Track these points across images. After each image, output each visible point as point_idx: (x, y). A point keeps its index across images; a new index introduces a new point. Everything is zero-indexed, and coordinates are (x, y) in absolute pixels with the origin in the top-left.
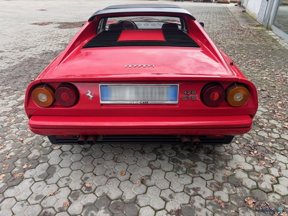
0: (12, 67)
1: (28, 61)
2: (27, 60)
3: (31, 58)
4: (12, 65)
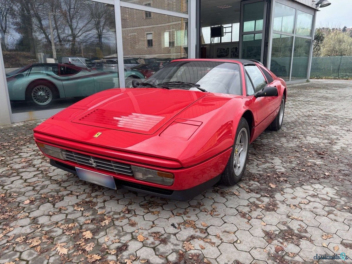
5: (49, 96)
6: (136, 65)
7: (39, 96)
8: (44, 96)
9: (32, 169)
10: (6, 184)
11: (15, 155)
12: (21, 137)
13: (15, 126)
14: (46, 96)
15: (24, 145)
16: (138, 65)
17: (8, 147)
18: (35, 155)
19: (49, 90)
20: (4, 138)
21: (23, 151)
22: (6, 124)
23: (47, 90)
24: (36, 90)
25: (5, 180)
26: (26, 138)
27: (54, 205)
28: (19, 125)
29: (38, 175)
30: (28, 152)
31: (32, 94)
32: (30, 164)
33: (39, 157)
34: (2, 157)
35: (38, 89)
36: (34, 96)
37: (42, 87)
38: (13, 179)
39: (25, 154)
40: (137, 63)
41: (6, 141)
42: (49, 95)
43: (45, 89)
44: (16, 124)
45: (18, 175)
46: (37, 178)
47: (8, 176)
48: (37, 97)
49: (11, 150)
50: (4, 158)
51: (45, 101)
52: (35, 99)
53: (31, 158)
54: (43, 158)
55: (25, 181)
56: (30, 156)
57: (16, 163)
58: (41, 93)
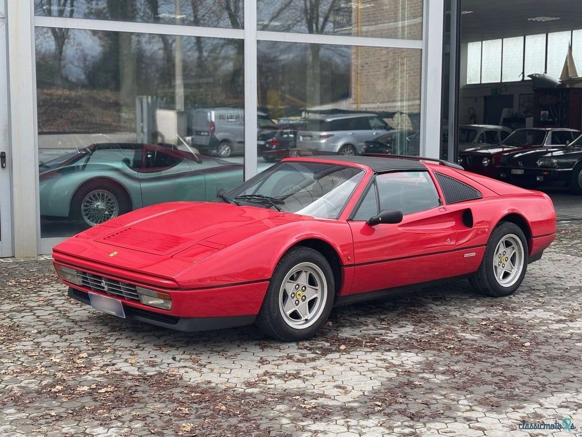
0: (567, 390)
1: (511, 397)
2: (512, 404)
3: (495, 407)
4: (567, 395)
5: (112, 212)
6: (382, 132)
7: (94, 210)
8: (103, 210)
9: (50, 308)
10: (15, 317)
11: (32, 294)
12: (47, 274)
13: (42, 259)
14: (106, 210)
15: (48, 283)
16: (388, 132)
17: (25, 285)
18: (59, 295)
19: (114, 200)
20: (22, 274)
21: (44, 290)
22: (28, 256)
23: (109, 200)
24: (90, 198)
25: (15, 314)
26: (53, 276)
27: (61, 337)
28: (49, 259)
29: (54, 314)
30: (50, 291)
31: (82, 207)
32: (49, 303)
33: (63, 298)
34: (16, 294)
35: (94, 196)
36: (85, 210)
37: (101, 192)
38: (23, 314)
39: (45, 293)
40: (386, 127)
41: (24, 277)
42: (112, 209)
43: (107, 197)
44: (45, 257)
45: (31, 311)
46: (52, 316)
47: (20, 312)
48: (90, 211)
49: (30, 287)
50: (18, 295)
51: (105, 221)
52: (87, 215)
53: (51, 298)
54: (67, 299)
55: (38, 317)
56: (52, 296)
57: (31, 300)
58: (100, 205)
